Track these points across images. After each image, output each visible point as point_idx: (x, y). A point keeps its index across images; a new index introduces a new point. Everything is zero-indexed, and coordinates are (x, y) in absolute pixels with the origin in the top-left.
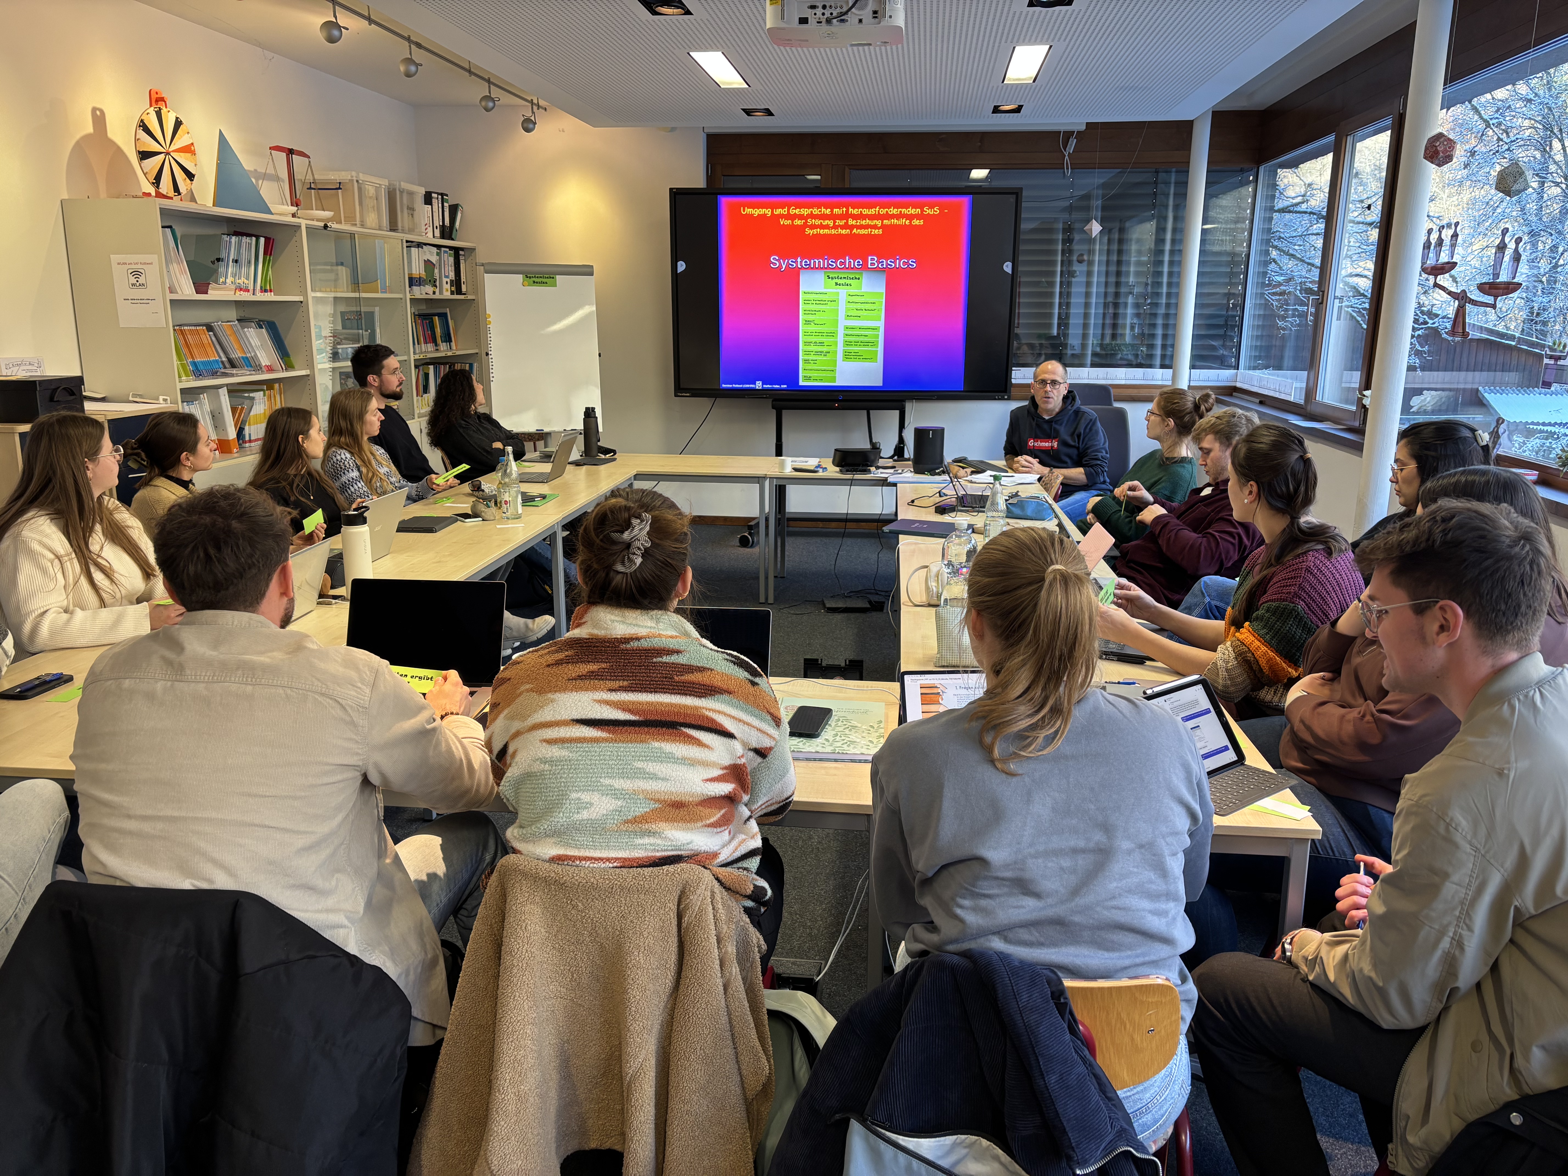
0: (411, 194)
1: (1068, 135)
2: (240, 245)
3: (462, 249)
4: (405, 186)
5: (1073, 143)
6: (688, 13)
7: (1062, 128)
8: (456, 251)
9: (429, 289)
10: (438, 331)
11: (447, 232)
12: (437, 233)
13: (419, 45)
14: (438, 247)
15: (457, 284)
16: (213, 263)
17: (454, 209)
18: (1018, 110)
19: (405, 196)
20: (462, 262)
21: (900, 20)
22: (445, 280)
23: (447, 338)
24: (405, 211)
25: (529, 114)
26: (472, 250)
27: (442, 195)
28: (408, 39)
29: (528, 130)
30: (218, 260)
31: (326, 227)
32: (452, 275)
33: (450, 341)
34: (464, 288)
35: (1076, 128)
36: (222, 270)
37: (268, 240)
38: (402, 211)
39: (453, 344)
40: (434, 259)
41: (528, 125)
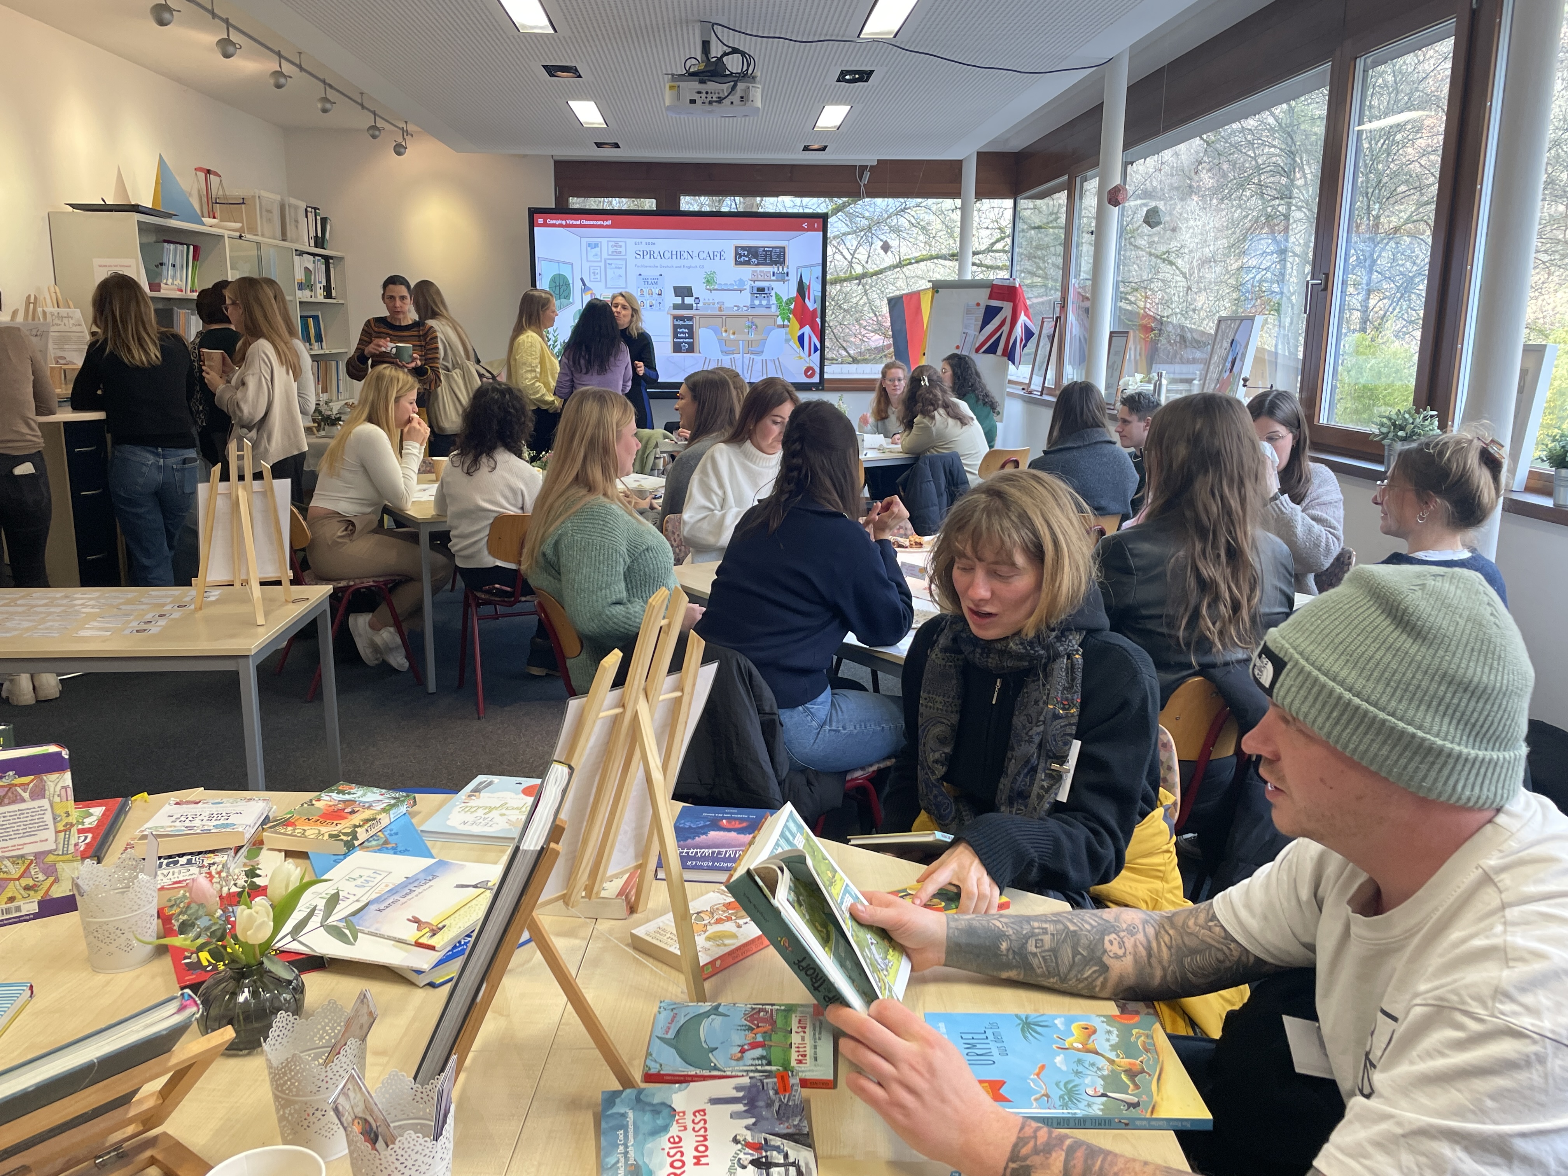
0: (296, 208)
1: (863, 168)
2: (176, 250)
3: (332, 258)
4: (293, 201)
5: (867, 175)
6: (580, 76)
7: (858, 164)
8: (327, 259)
9: (307, 293)
10: (312, 331)
11: (320, 242)
12: (312, 242)
13: (331, 86)
14: (314, 255)
15: (328, 289)
16: (157, 266)
17: (324, 221)
18: (824, 149)
19: (292, 211)
20: (332, 270)
21: (758, 103)
22: (319, 286)
23: (319, 339)
24: (292, 223)
25: (400, 140)
26: (341, 259)
27: (315, 209)
28: (324, 82)
29: (399, 154)
30: (162, 264)
31: (241, 237)
32: (324, 283)
33: (321, 341)
34: (334, 294)
35: (869, 164)
36: (164, 273)
37: (196, 249)
38: (290, 224)
39: (324, 344)
40: (311, 267)
41: (399, 150)
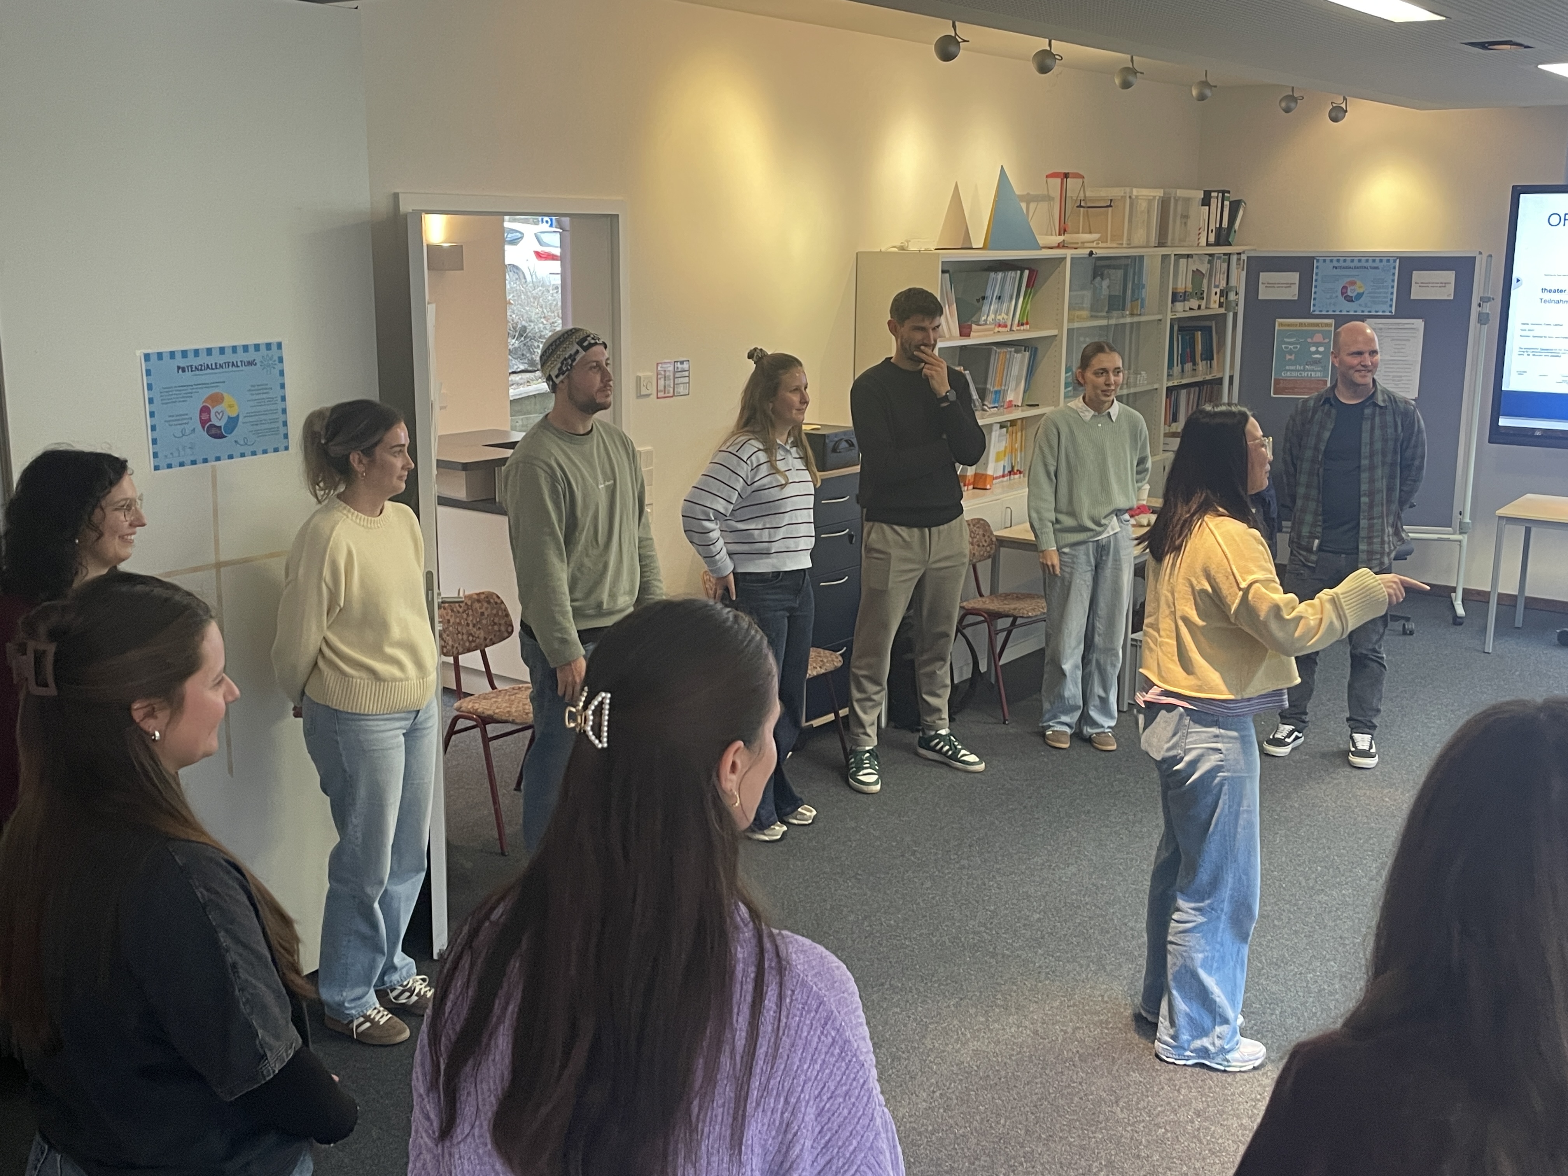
0: (1187, 200)
2: (1005, 280)
3: (1239, 254)
4: (1182, 193)
8: (1232, 255)
9: (1194, 304)
11: (1224, 237)
12: (1212, 240)
14: (1211, 256)
15: (1228, 294)
16: (978, 301)
17: (1235, 206)
19: (1180, 205)
22: (1214, 290)
23: (1209, 356)
24: (1178, 218)
25: (1339, 103)
27: (1224, 191)
29: (1335, 120)
30: (983, 298)
31: (1091, 254)
32: (1224, 284)
33: (1212, 359)
36: (985, 308)
37: (1032, 275)
38: (1175, 221)
40: (1204, 270)
41: (1337, 115)
